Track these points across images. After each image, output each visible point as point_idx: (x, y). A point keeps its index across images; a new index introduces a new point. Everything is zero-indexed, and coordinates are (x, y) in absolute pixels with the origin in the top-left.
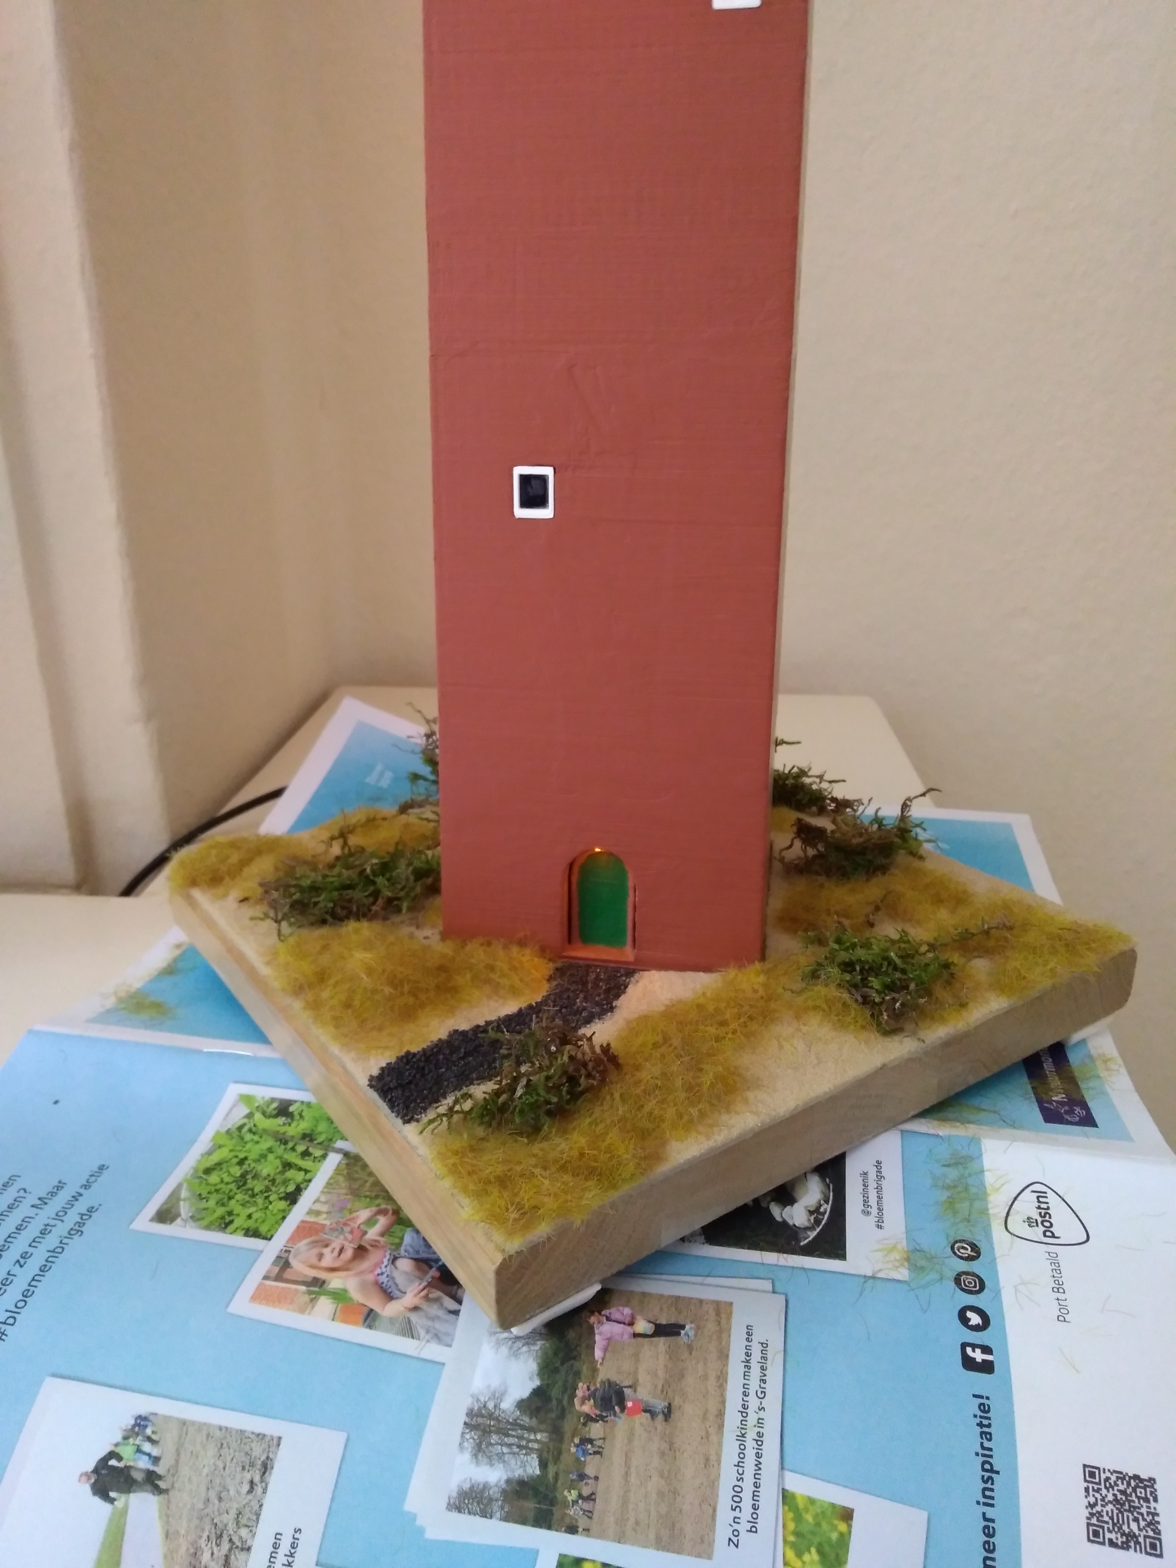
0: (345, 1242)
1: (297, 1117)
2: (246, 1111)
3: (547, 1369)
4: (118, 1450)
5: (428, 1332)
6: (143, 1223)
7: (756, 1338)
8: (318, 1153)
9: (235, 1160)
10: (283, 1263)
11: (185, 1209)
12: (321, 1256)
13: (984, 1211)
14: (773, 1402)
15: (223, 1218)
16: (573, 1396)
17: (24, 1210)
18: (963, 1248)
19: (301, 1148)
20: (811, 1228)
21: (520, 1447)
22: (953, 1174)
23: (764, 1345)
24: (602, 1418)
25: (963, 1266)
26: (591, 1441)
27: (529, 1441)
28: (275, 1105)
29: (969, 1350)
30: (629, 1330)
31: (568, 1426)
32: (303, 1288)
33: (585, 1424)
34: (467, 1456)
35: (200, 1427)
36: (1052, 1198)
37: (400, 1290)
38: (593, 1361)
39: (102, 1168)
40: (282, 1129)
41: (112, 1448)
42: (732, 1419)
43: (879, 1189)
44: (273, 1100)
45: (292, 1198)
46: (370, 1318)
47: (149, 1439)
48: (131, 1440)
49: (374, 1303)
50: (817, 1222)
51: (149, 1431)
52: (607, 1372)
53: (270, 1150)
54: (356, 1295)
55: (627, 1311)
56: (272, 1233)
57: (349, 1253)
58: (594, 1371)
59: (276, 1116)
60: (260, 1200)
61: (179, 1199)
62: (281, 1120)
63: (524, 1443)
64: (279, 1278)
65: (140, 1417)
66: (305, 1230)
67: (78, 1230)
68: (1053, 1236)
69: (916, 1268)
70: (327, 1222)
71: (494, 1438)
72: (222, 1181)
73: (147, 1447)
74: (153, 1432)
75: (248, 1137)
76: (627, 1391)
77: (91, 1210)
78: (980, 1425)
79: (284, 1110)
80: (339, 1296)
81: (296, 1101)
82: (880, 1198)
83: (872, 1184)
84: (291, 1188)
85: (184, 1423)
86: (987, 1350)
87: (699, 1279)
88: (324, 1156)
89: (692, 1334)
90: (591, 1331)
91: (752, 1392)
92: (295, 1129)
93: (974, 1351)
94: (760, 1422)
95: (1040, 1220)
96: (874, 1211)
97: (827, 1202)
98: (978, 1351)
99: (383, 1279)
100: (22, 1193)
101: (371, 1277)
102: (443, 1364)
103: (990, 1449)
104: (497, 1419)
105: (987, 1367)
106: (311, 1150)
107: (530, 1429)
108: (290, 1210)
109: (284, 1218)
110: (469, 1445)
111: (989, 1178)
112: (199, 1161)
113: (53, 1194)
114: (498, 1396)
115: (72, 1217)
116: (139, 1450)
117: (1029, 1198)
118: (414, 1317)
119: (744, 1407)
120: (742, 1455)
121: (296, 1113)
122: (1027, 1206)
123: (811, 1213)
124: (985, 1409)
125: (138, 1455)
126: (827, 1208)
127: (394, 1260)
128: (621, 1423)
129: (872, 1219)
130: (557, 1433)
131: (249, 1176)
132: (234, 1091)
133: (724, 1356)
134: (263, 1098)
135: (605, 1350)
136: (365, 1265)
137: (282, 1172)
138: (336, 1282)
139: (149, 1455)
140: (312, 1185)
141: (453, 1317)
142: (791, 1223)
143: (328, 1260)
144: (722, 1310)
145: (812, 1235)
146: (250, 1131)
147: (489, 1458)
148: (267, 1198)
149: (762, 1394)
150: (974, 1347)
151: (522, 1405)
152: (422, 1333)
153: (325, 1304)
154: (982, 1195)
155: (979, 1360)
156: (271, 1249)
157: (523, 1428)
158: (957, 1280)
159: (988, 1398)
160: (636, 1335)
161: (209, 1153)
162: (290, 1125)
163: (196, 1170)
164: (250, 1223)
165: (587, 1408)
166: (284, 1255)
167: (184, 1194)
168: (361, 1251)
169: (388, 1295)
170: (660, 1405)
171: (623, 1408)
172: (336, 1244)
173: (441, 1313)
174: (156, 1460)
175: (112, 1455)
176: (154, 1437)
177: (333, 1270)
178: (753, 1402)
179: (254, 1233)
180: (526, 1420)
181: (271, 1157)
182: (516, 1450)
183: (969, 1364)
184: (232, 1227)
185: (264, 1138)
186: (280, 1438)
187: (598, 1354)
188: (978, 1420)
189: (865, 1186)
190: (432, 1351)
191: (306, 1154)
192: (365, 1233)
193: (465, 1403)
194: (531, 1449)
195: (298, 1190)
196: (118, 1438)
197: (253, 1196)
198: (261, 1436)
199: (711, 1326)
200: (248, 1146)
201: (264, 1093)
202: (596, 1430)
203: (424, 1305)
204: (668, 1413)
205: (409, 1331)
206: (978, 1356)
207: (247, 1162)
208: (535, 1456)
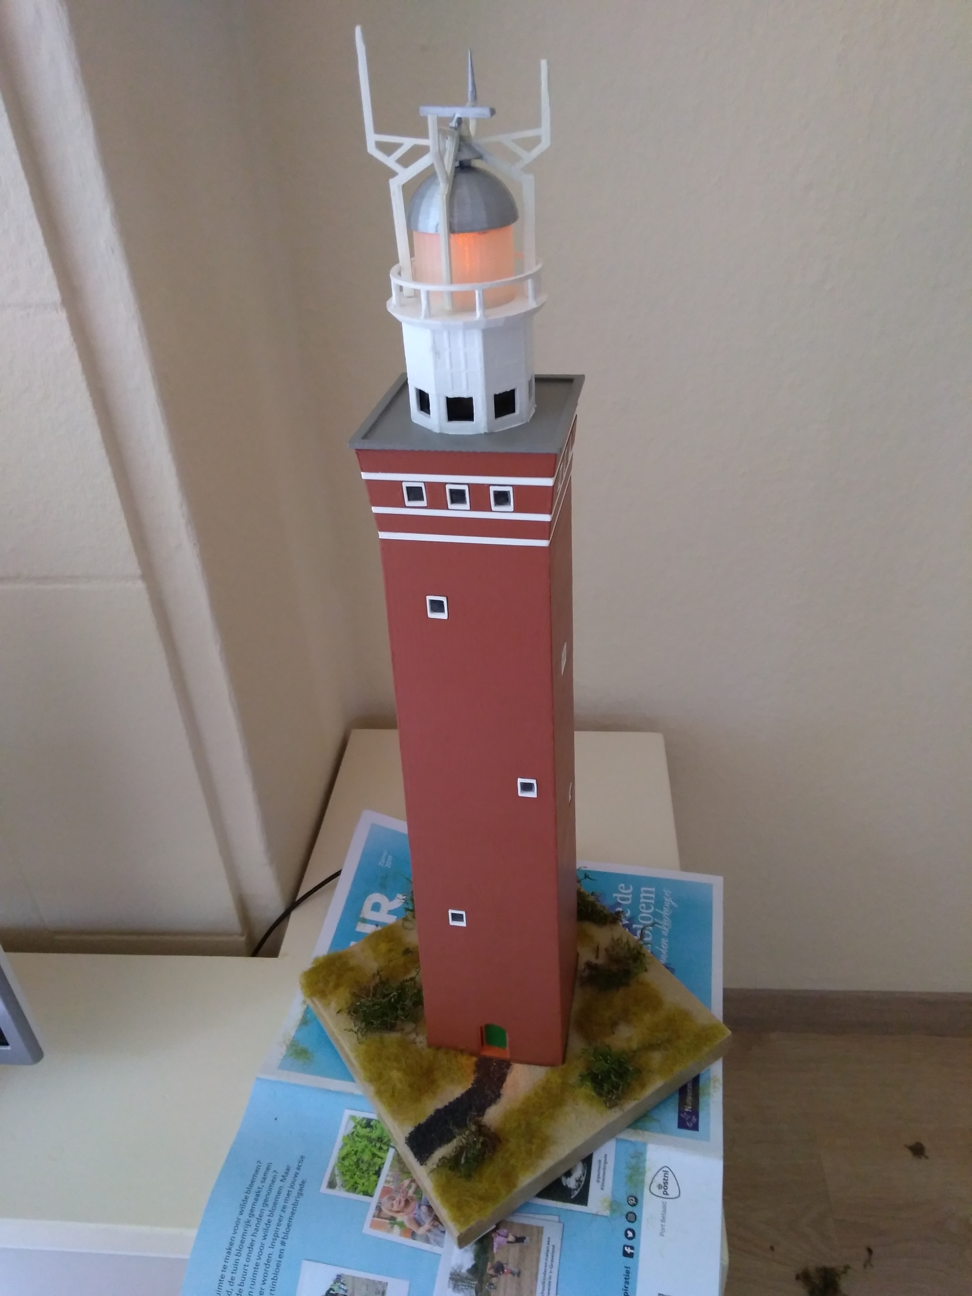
0: (399, 1197)
1: (374, 1128)
2: (353, 1125)
3: (477, 1257)
4: (332, 1287)
5: (434, 1241)
6: (324, 1189)
7: (551, 1244)
8: (385, 1148)
9: (353, 1152)
10: (379, 1209)
11: (339, 1181)
12: (392, 1205)
13: (643, 1182)
14: (555, 1270)
15: (353, 1186)
16: (486, 1267)
17: (278, 1184)
18: (632, 1200)
19: (378, 1145)
20: (576, 1189)
21: (468, 1286)
22: (633, 1161)
23: (554, 1246)
24: (496, 1276)
25: (630, 1209)
26: (492, 1284)
27: (471, 1284)
28: (365, 1121)
29: (626, 1248)
30: (506, 1240)
31: (485, 1279)
32: (388, 1221)
33: (490, 1278)
34: (451, 1289)
35: (359, 1279)
36: (670, 1175)
37: (423, 1222)
38: (493, 1254)
39: (302, 1157)
40: (370, 1134)
41: (330, 1287)
42: (541, 1276)
43: (604, 1169)
44: (364, 1118)
45: (378, 1173)
46: (413, 1235)
47: (342, 1283)
48: (337, 1284)
49: (414, 1227)
50: (579, 1186)
51: (342, 1281)
52: (498, 1258)
53: (366, 1146)
54: (407, 1224)
55: (505, 1231)
56: (373, 1193)
57: (403, 1203)
58: (493, 1258)
59: (366, 1128)
60: (366, 1175)
61: (335, 1175)
62: (368, 1130)
63: (470, 1285)
64: (379, 1216)
65: (338, 1276)
66: (386, 1191)
67: (300, 1194)
68: (667, 1194)
69: (613, 1211)
70: (392, 1187)
71: (460, 1283)
72: (350, 1165)
73: (342, 1286)
74: (344, 1281)
75: (356, 1139)
76: (505, 1266)
77: (303, 1182)
78: (626, 1279)
79: (368, 1124)
80: (401, 1225)
81: (373, 1120)
82: (604, 1173)
83: (602, 1166)
84: (377, 1168)
85: (354, 1278)
86: (632, 1248)
87: (532, 1215)
88: (388, 1150)
89: (528, 1241)
90: (492, 1239)
91: (548, 1266)
92: (375, 1134)
93: (628, 1249)
94: (550, 1278)
95: (663, 1185)
96: (601, 1180)
97: (584, 1176)
98: (629, 1248)
99: (416, 1216)
100: (275, 1173)
101: (412, 1215)
102: (440, 1255)
103: (627, 1288)
104: (460, 1276)
105: (631, 1255)
106: (382, 1146)
107: (472, 1280)
108: (378, 1180)
109: (376, 1185)
110: (452, 1285)
111: (648, 1164)
112: (339, 1153)
113: (287, 1173)
114: (461, 1267)
115: (297, 1187)
116: (340, 1288)
117: (661, 1173)
118: (429, 1235)
119: (545, 1272)
120: (543, 1290)
121: (374, 1126)
122: (659, 1180)
123: (577, 1181)
124: (628, 1272)
125: (340, 1289)
126: (583, 1179)
127: (420, 1206)
128: (503, 1278)
129: (600, 1184)
130: (481, 1282)
131: (360, 1162)
132: (348, 1113)
133: (539, 1251)
134: (359, 1117)
135: (498, 1249)
136: (409, 1209)
137: (372, 1159)
138: (400, 1218)
139: (343, 1289)
140: (385, 1165)
141: (443, 1234)
142: (569, 1186)
143: (395, 1208)
144: (540, 1230)
145: (576, 1193)
146: (357, 1135)
147: (459, 1290)
148: (368, 1173)
149: (552, 1266)
150: (628, 1246)
151: (469, 1271)
152: (433, 1242)
153: (397, 1229)
154: (643, 1174)
155: (629, 1252)
156: (374, 1201)
157: (469, 1279)
158: (627, 1216)
159: (629, 1268)
160: (508, 1242)
161: (342, 1148)
162: (372, 1132)
163: (339, 1158)
164: (364, 1188)
165: (491, 1272)
166: (379, 1205)
167: (337, 1172)
168: (407, 1202)
169: (419, 1224)
170: (516, 1270)
171: (503, 1272)
172: (397, 1199)
173: (439, 1233)
174: (346, 1291)
175: (331, 1289)
176: (344, 1283)
177: (398, 1212)
178: (548, 1269)
179: (366, 1193)
180: (470, 1277)
181: (367, 1150)
182: (467, 1287)
183: (625, 1254)
184: (357, 1191)
185: (363, 1139)
186: (387, 1283)
187: (495, 1250)
188: (625, 1276)
189: (599, 1167)
190: (436, 1249)
191: (380, 1148)
192: (407, 1192)
193: (449, 1271)
194: (472, 1287)
195: (380, 1169)
196: (331, 1283)
197: (363, 1173)
198: (380, 1282)
199: (535, 1238)
200: (358, 1144)
201: (360, 1115)
202: (494, 1280)
203: (433, 1229)
204: (519, 1274)
205: (427, 1241)
206: (629, 1250)
207: (358, 1153)
208: (474, 1290)
